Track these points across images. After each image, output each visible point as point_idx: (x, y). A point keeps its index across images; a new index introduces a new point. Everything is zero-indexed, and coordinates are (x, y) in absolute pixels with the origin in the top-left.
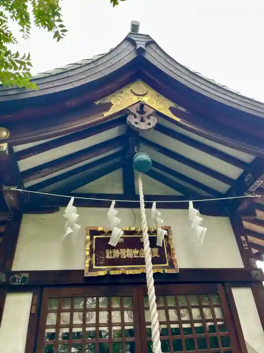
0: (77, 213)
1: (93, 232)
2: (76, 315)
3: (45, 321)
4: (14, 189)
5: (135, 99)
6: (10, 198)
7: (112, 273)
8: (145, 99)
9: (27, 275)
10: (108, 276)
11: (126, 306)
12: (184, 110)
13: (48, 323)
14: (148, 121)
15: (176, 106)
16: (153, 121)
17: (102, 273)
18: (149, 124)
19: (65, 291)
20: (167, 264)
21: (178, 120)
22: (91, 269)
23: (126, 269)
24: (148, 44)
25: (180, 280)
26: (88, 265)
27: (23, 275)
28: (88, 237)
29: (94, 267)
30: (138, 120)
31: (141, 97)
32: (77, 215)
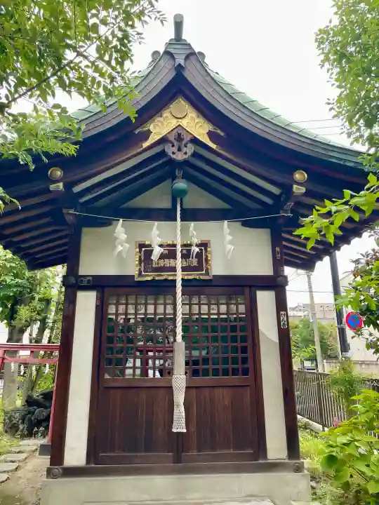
0: (125, 234)
1: (141, 246)
2: (130, 306)
3: (107, 310)
4: (71, 211)
5: (174, 123)
6: (69, 219)
7: (157, 278)
8: (184, 123)
9: (91, 278)
10: (153, 280)
11: (168, 301)
12: (222, 134)
13: (110, 312)
14: (185, 150)
15: (215, 129)
16: (190, 149)
17: (149, 278)
18: (186, 153)
19: (120, 290)
20: (204, 272)
21: (214, 146)
22: (140, 274)
23: (169, 275)
24: (187, 58)
25: (213, 284)
26: (137, 272)
27: (88, 278)
28: (138, 250)
29: (143, 273)
30: (175, 149)
31: (180, 120)
32: (126, 236)
